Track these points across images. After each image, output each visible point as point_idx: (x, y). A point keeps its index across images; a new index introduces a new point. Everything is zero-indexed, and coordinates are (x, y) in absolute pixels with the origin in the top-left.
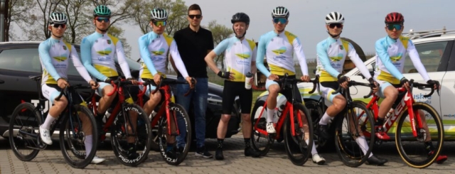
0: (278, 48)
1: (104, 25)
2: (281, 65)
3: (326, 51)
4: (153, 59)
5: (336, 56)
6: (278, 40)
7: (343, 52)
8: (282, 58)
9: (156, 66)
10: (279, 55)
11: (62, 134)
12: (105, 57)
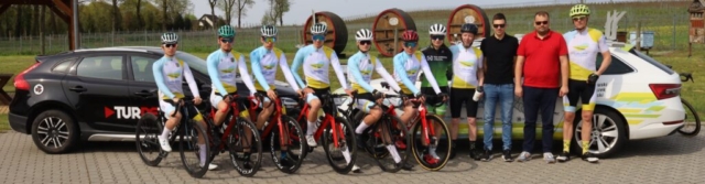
0: (316, 62)
1: (229, 46)
2: (318, 79)
3: (358, 66)
4: (263, 73)
5: (366, 70)
6: (316, 55)
7: (371, 66)
8: (320, 72)
9: (267, 80)
10: (317, 69)
11: (182, 138)
12: (227, 74)
